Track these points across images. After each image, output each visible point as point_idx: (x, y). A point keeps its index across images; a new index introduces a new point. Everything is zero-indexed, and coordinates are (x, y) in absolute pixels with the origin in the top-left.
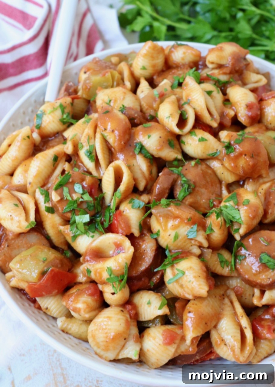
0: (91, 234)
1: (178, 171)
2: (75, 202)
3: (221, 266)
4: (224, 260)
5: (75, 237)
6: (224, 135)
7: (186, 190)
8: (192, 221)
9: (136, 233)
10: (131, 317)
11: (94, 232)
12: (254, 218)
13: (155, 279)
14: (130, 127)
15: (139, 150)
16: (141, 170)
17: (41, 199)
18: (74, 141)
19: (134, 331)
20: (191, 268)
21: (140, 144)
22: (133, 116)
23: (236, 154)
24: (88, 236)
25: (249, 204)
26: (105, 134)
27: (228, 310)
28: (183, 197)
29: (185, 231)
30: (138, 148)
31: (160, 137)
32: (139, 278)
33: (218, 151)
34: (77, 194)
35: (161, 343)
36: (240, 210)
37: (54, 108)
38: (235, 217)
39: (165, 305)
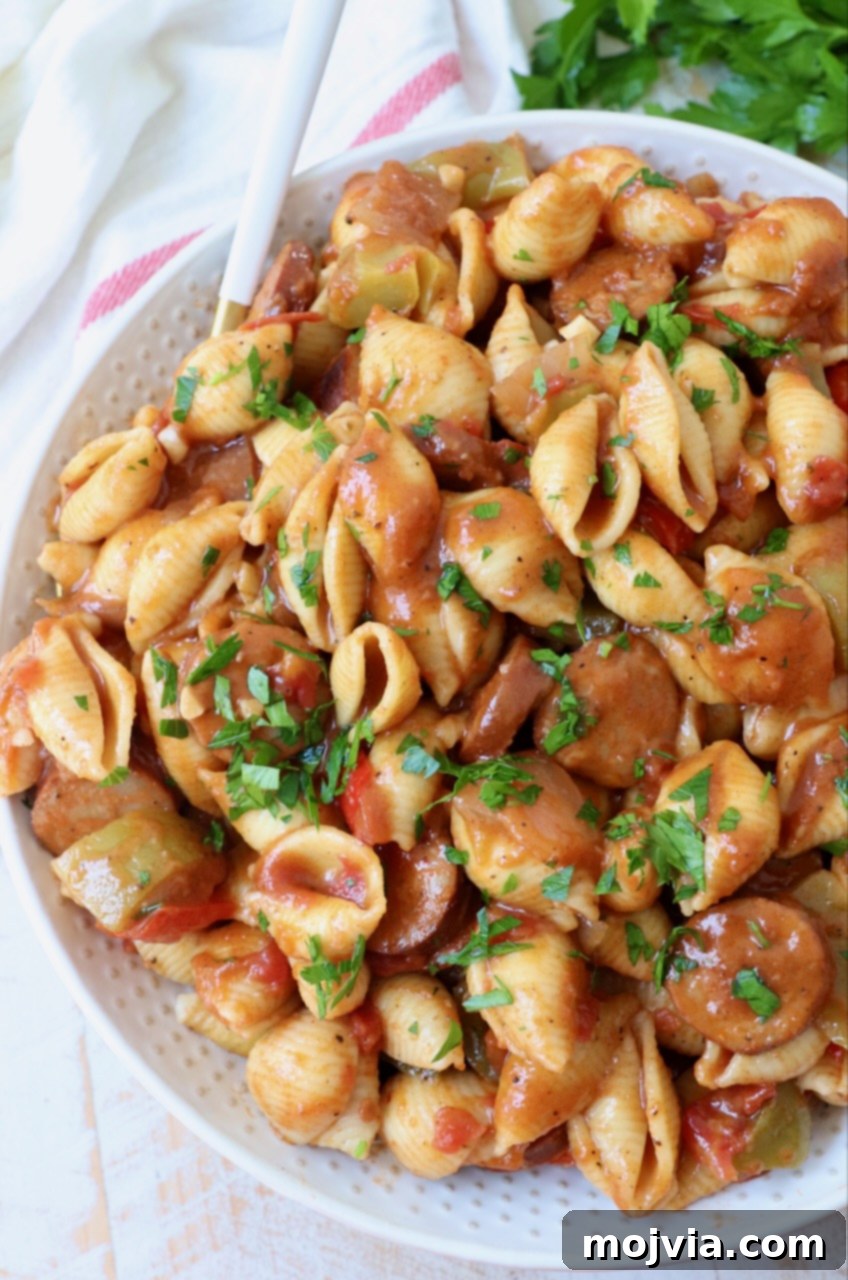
0: (284, 811)
1: (557, 669)
2: (245, 728)
3: (630, 959)
4: (641, 943)
5: (238, 812)
7: (571, 728)
9: (404, 839)
10: (362, 1052)
11: (291, 806)
12: (745, 870)
15: (452, 587)
16: (448, 646)
18: (269, 510)
19: (368, 1088)
20: (534, 989)
21: (455, 571)
22: (455, 459)
23: (736, 650)
24: (275, 816)
25: (735, 829)
26: (358, 526)
28: (559, 746)
29: (538, 874)
30: (451, 581)
31: (520, 559)
33: (688, 621)
34: (251, 701)
35: (430, 1138)
36: (710, 839)
37: (231, 367)
38: (689, 858)
39: (456, 1045)
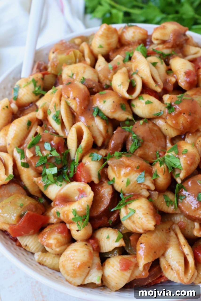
0: (60, 183)
1: (129, 129)
2: (46, 158)
3: (167, 205)
4: (169, 200)
5: (46, 186)
6: (166, 98)
7: (136, 144)
8: (140, 169)
9: (96, 181)
10: (93, 249)
11: (61, 182)
12: (192, 164)
13: (113, 218)
14: (89, 95)
15: (97, 113)
16: (98, 129)
17: (18, 156)
18: (44, 108)
19: (97, 260)
20: (140, 207)
21: (97, 109)
22: (92, 86)
23: (176, 113)
24: (57, 185)
25: (187, 153)
26: (69, 101)
27: (173, 241)
28: (134, 150)
29: (135, 177)
30: (96, 112)
31: (114, 102)
32: (99, 217)
33: (162, 111)
34: (46, 151)
35: (118, 269)
36: (180, 158)
37: (27, 83)
38: (176, 164)
39: (121, 238)
